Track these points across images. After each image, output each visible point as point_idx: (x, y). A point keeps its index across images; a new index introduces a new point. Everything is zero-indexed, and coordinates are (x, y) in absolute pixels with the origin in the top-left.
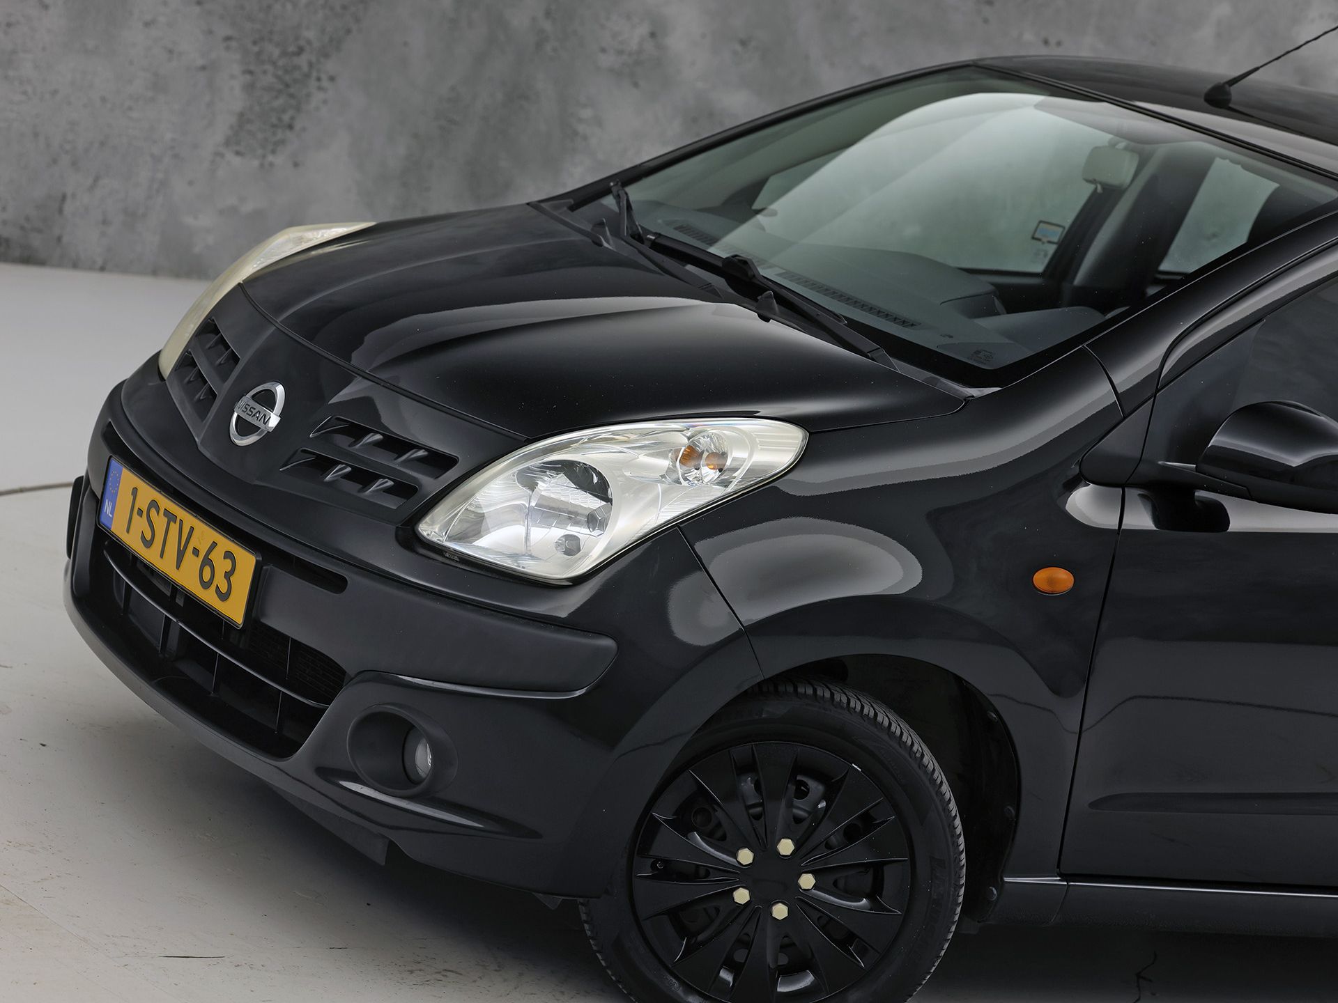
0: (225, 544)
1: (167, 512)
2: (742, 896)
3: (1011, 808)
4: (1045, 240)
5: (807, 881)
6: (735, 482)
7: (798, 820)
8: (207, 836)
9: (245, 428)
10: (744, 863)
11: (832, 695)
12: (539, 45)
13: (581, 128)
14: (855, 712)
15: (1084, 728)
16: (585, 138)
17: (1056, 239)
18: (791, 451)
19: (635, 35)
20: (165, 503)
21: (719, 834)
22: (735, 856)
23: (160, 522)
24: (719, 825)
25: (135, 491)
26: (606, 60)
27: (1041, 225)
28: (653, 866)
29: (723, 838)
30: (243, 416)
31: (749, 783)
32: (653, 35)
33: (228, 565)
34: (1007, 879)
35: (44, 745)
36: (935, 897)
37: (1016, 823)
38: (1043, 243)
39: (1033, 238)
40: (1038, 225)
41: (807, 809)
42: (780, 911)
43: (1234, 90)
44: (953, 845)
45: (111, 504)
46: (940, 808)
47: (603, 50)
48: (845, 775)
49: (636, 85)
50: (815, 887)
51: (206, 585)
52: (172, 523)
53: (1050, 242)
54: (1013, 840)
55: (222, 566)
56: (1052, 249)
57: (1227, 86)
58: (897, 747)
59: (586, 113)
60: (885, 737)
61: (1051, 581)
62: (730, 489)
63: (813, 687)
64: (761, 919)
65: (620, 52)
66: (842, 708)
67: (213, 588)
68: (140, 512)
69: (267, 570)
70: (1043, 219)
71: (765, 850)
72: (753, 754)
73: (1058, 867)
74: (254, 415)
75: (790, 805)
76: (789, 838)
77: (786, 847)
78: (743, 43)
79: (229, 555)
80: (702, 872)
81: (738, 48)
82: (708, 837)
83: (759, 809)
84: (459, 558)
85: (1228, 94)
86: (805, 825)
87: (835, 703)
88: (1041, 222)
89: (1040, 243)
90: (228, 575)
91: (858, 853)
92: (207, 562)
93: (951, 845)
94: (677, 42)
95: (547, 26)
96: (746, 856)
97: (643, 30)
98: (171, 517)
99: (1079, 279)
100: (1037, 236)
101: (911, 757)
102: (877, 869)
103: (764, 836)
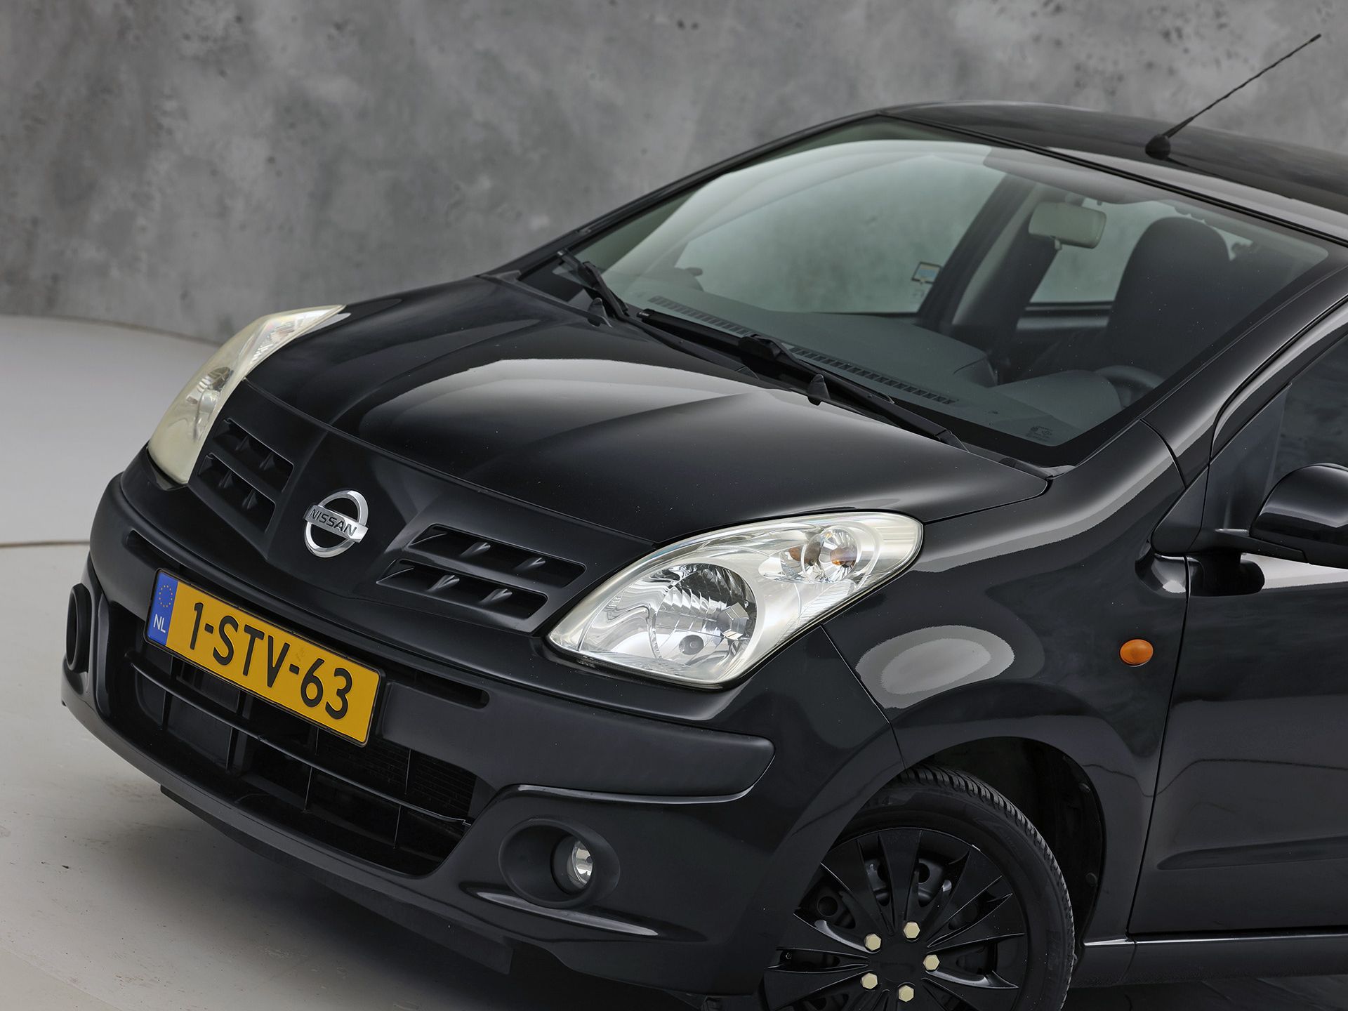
0: (333, 661)
1: (248, 629)
2: (870, 981)
3: (1093, 875)
4: (923, 280)
5: (932, 962)
6: (865, 578)
7: (923, 903)
8: (278, 953)
9: (324, 538)
10: (872, 949)
11: (935, 776)
12: (122, 33)
13: (166, 122)
14: (974, 794)
15: (1158, 792)
16: (170, 132)
17: (932, 279)
18: (910, 543)
19: (220, 20)
20: (243, 618)
21: (847, 920)
22: (863, 943)
23: (240, 640)
24: (847, 911)
25: (199, 607)
26: (192, 48)
27: (922, 266)
28: (782, 958)
29: (852, 925)
30: (321, 525)
31: (872, 869)
32: (239, 19)
33: (341, 682)
34: (1086, 944)
35: (67, 867)
36: (1051, 969)
37: (1098, 889)
38: (921, 283)
39: (914, 279)
40: (918, 267)
41: (927, 891)
42: (906, 994)
43: (1173, 141)
44: (1066, 917)
45: (162, 619)
46: (1055, 883)
47: (187, 37)
48: (966, 857)
49: (222, 73)
50: (940, 968)
51: (312, 703)
52: (257, 640)
53: (927, 282)
54: (1094, 905)
55: (333, 684)
56: (927, 288)
57: (1166, 137)
58: (1013, 825)
59: (170, 105)
60: (1003, 816)
61: (1135, 653)
62: (863, 584)
63: (931, 771)
64: (889, 1003)
65: (205, 39)
66: (961, 790)
67: (322, 705)
68: (209, 629)
69: (390, 686)
70: (924, 260)
71: (892, 935)
72: (879, 841)
73: (1127, 928)
74: (337, 526)
75: (916, 890)
76: (914, 921)
77: (912, 930)
78: (339, 27)
79: (340, 672)
80: (830, 960)
81: (333, 31)
82: (834, 925)
83: (884, 895)
84: (595, 665)
85: (1168, 145)
86: (930, 906)
87: (955, 786)
88: (921, 263)
89: (918, 284)
90: (342, 693)
91: (980, 933)
92: (310, 678)
93: (1064, 917)
94: (265, 26)
95: (129, 12)
96: (874, 942)
97: (228, 14)
98: (255, 634)
99: (957, 319)
100: (917, 277)
101: (1027, 835)
102: (991, 947)
103: (892, 924)
